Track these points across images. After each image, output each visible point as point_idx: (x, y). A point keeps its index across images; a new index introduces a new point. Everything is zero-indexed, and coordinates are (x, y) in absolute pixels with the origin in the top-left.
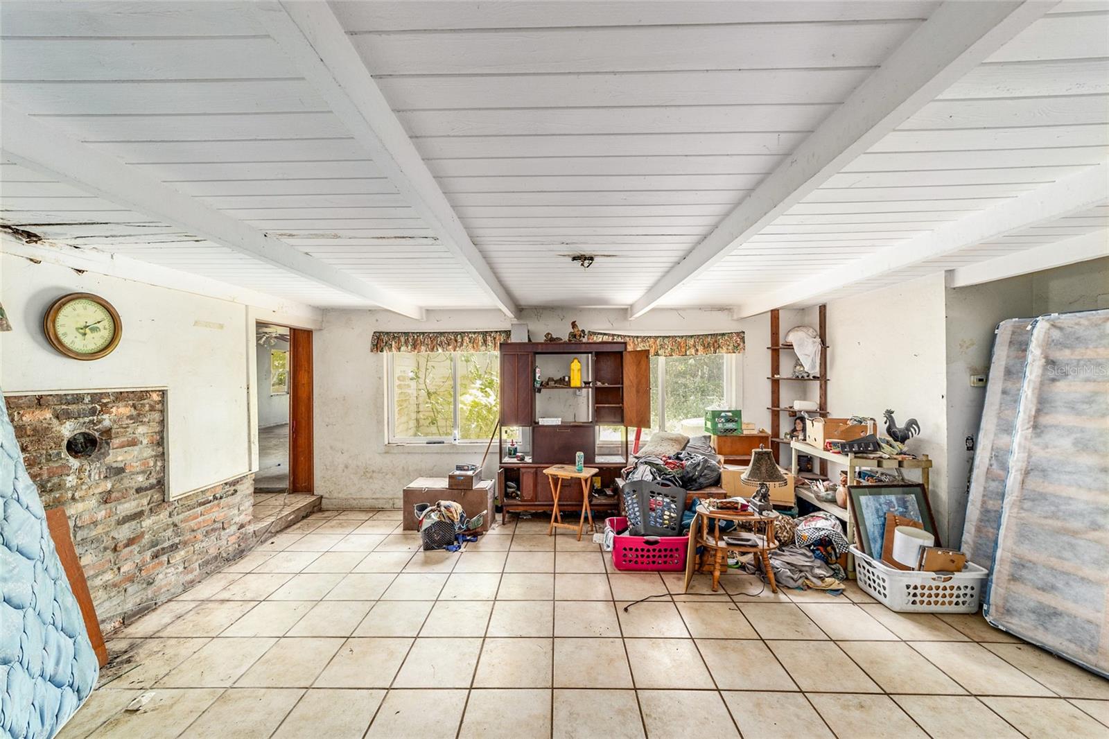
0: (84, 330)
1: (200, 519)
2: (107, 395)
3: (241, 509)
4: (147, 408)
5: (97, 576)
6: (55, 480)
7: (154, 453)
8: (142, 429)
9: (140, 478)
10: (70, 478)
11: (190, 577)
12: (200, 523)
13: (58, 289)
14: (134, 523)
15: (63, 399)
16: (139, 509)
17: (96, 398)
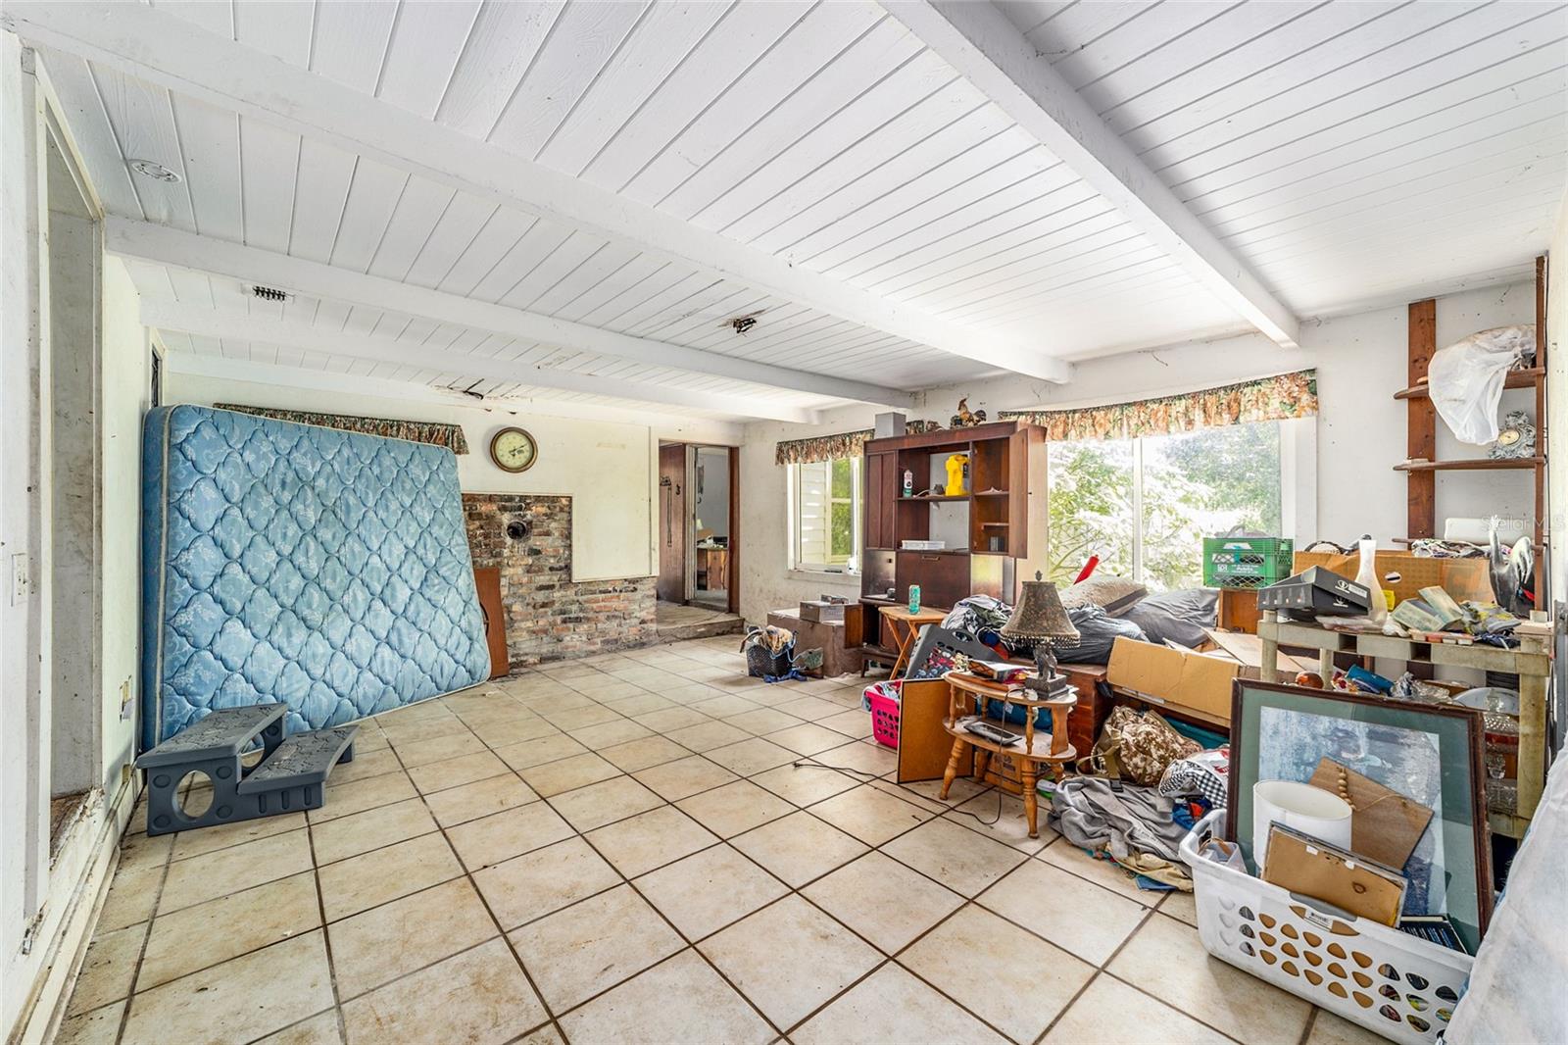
0: (513, 453)
1: (602, 604)
2: (529, 497)
3: (644, 607)
4: (558, 509)
5: (522, 621)
6: (498, 550)
7: (563, 544)
8: (553, 525)
9: (552, 561)
10: (505, 551)
11: (592, 648)
12: (601, 607)
13: (501, 426)
14: (547, 592)
15: (502, 498)
16: (551, 583)
17: (523, 498)
